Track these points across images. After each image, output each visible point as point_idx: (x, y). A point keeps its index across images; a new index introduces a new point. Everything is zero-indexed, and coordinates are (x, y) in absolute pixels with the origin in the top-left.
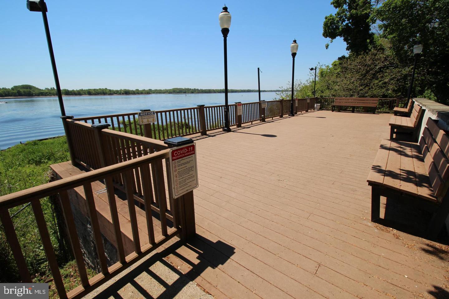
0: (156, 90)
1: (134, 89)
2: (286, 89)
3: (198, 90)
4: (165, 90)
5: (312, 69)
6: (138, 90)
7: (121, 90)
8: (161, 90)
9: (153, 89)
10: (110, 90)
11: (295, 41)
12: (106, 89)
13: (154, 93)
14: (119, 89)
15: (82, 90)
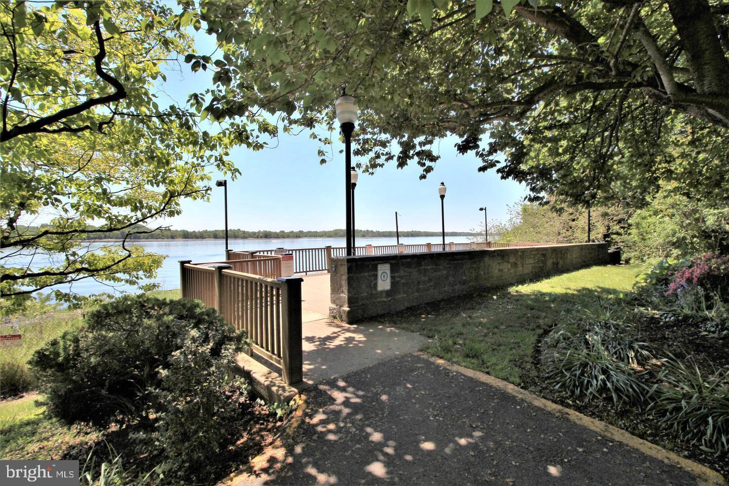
0: (310, 232)
1: (278, 231)
2: (479, 232)
3: (372, 232)
4: (323, 232)
5: (481, 209)
6: (283, 232)
7: (259, 232)
8: (317, 232)
9: (305, 231)
10: (244, 232)
11: (443, 184)
12: (239, 230)
13: (306, 236)
14: (256, 231)
15: (206, 232)
